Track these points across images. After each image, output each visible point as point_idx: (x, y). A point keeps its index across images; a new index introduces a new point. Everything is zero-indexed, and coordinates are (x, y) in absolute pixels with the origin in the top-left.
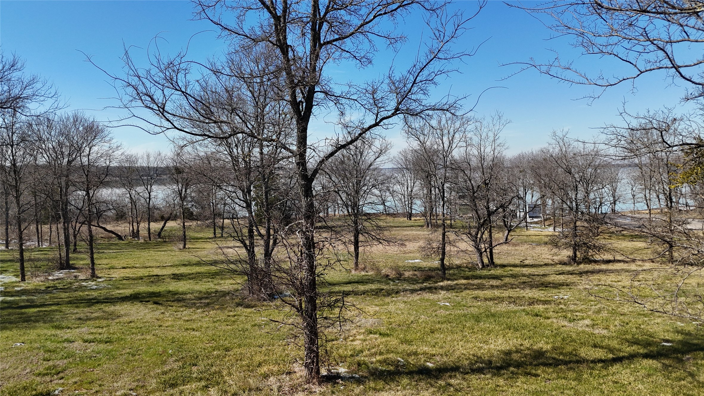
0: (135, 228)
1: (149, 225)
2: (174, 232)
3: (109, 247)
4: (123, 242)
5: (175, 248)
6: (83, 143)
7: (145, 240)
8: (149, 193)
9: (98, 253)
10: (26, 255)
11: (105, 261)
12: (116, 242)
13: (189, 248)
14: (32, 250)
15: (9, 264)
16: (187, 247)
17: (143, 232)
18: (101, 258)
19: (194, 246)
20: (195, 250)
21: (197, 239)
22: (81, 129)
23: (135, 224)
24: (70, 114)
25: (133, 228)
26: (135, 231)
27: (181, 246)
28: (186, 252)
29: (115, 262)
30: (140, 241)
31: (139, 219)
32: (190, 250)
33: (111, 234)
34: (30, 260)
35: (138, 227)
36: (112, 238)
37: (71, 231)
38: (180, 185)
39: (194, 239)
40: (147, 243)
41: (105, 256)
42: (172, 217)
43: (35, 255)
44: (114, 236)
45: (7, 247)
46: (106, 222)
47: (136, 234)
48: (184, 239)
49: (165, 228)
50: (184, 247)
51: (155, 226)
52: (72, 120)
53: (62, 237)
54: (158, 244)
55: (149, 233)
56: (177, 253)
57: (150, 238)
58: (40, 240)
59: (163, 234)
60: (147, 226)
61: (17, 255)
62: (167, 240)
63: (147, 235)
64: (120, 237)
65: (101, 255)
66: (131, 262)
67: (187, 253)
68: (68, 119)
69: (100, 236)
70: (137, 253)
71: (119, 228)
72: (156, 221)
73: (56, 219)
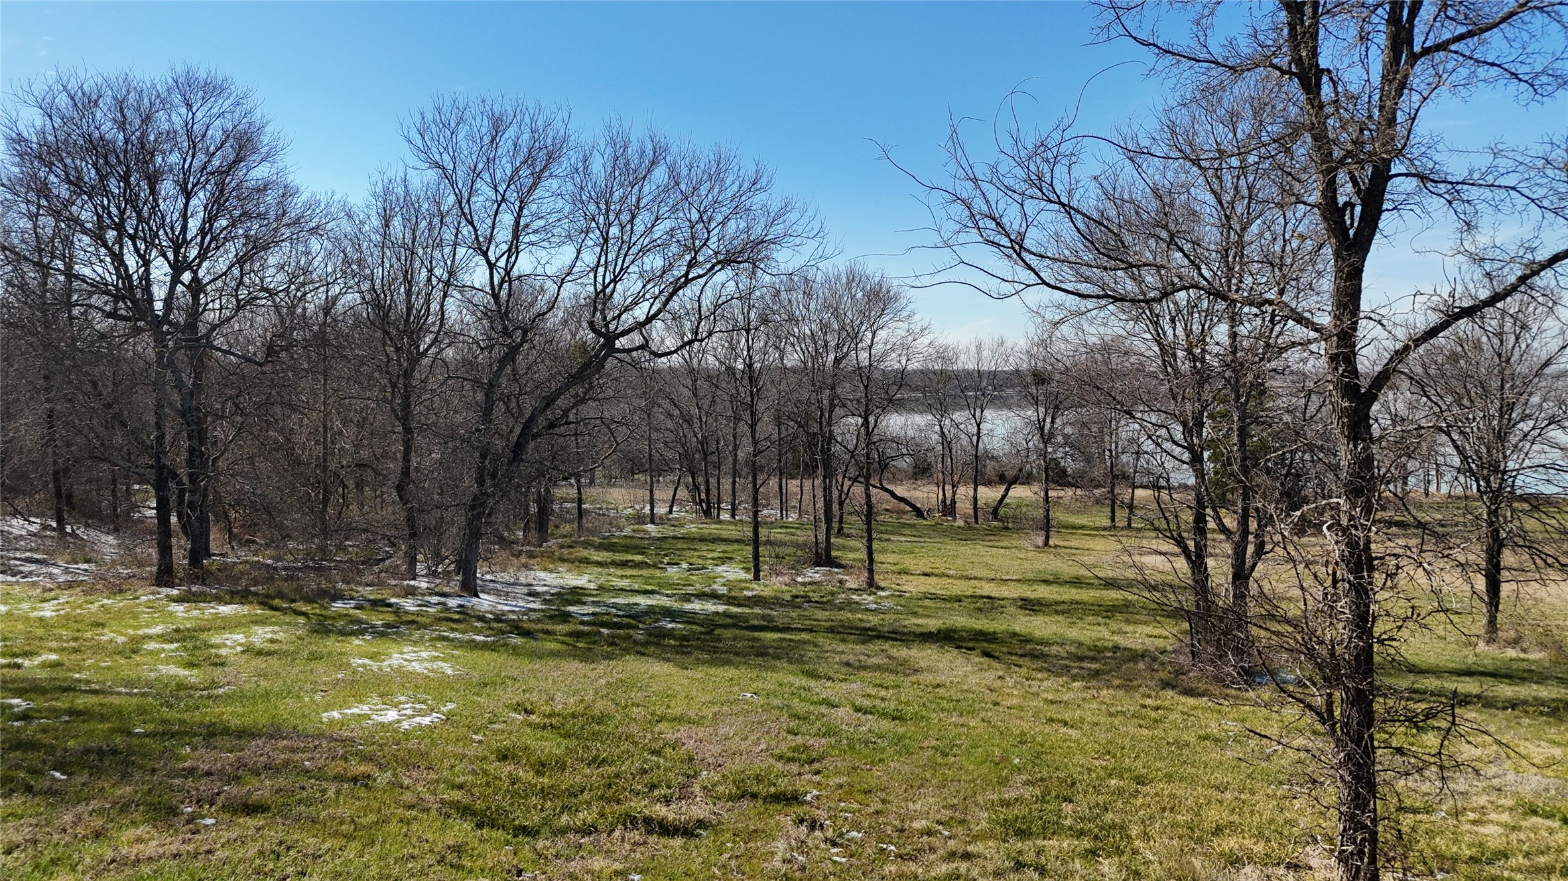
0: (949, 495)
1: (975, 490)
2: (1024, 510)
3: (900, 528)
4: (925, 522)
5: (1026, 544)
6: (862, 323)
7: (966, 522)
8: (978, 426)
9: (880, 539)
10: (763, 532)
11: (892, 558)
12: (912, 522)
13: (1056, 546)
14: (772, 525)
15: (736, 546)
16: (1051, 542)
17: (964, 506)
18: (884, 551)
19: (1066, 544)
20: (1068, 551)
21: (1074, 527)
22: (859, 295)
23: (948, 488)
24: (842, 268)
25: (944, 495)
26: (948, 502)
27: (1040, 541)
28: (1050, 553)
29: (909, 562)
30: (957, 524)
31: (956, 478)
32: (1059, 550)
33: (903, 505)
34: (769, 542)
35: (954, 493)
36: (904, 512)
37: (835, 494)
38: (1042, 410)
39: (1066, 527)
40: (970, 528)
41: (892, 546)
42: (1022, 478)
43: (777, 534)
44: (908, 508)
45: (733, 516)
46: (895, 480)
47: (949, 509)
48: (1046, 526)
49: (1007, 500)
50: (1046, 544)
51: (989, 494)
52: (844, 280)
53: (820, 504)
54: (991, 533)
55: (975, 508)
56: (1030, 554)
57: (976, 518)
58: (784, 507)
59: (1002, 511)
60: (971, 493)
61: (748, 532)
62: (1010, 525)
63: (971, 512)
64: (919, 513)
65: (885, 544)
66: (939, 565)
67: (1052, 557)
68: (838, 278)
69: (884, 506)
70: (952, 547)
71: (918, 494)
72: (989, 483)
73: (809, 470)
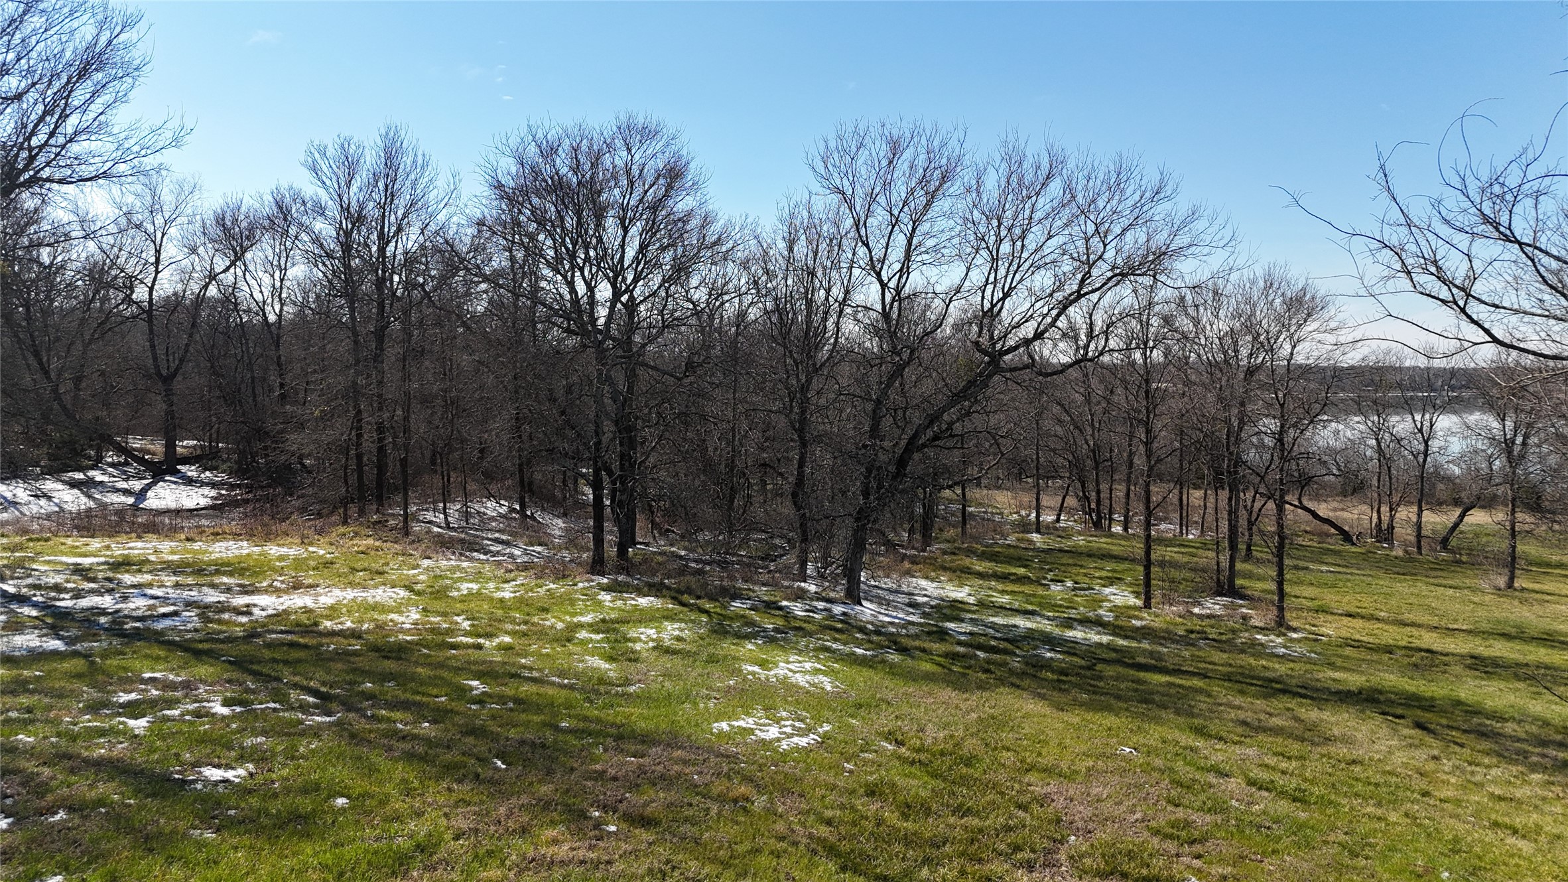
0: (1385, 518)
1: (1419, 516)
2: (1484, 540)
3: (1320, 555)
4: (1353, 549)
5: (1484, 585)
6: (1280, 332)
7: (1406, 552)
8: (1426, 442)
9: (1296, 568)
10: (1158, 553)
11: (1309, 591)
12: (1338, 548)
13: (1523, 589)
14: (1168, 543)
15: (1127, 565)
16: (1516, 585)
17: (1404, 532)
18: (1300, 583)
19: (1537, 587)
20: (1539, 596)
21: (1549, 565)
22: (1278, 301)
23: (1385, 509)
24: (1260, 273)
25: (1379, 518)
26: (1384, 526)
27: (1502, 581)
28: (1513, 598)
29: (1330, 598)
30: (1394, 553)
31: (1396, 499)
32: (1526, 595)
33: (1326, 527)
34: (1162, 564)
35: (1392, 517)
36: (1328, 535)
37: (1243, 514)
38: (1509, 424)
39: (1539, 565)
40: (1412, 560)
41: (1309, 577)
42: (1486, 502)
43: (1170, 553)
44: (1333, 531)
45: (1126, 529)
46: (1317, 497)
47: (1385, 534)
48: (1512, 563)
49: (1462, 527)
50: (1510, 585)
51: (1436, 520)
52: (1262, 284)
53: (1224, 526)
54: (1439, 567)
55: (1419, 536)
56: (1487, 598)
57: (1419, 548)
58: (1184, 523)
59: (1453, 542)
60: (1414, 519)
61: (1138, 548)
62: (1464, 558)
63: (1412, 539)
64: (1346, 537)
65: (1301, 573)
66: (1367, 603)
67: (1516, 603)
68: (1253, 282)
69: (1303, 527)
70: (1384, 582)
71: (1345, 515)
72: (1438, 504)
73: (1218, 485)
